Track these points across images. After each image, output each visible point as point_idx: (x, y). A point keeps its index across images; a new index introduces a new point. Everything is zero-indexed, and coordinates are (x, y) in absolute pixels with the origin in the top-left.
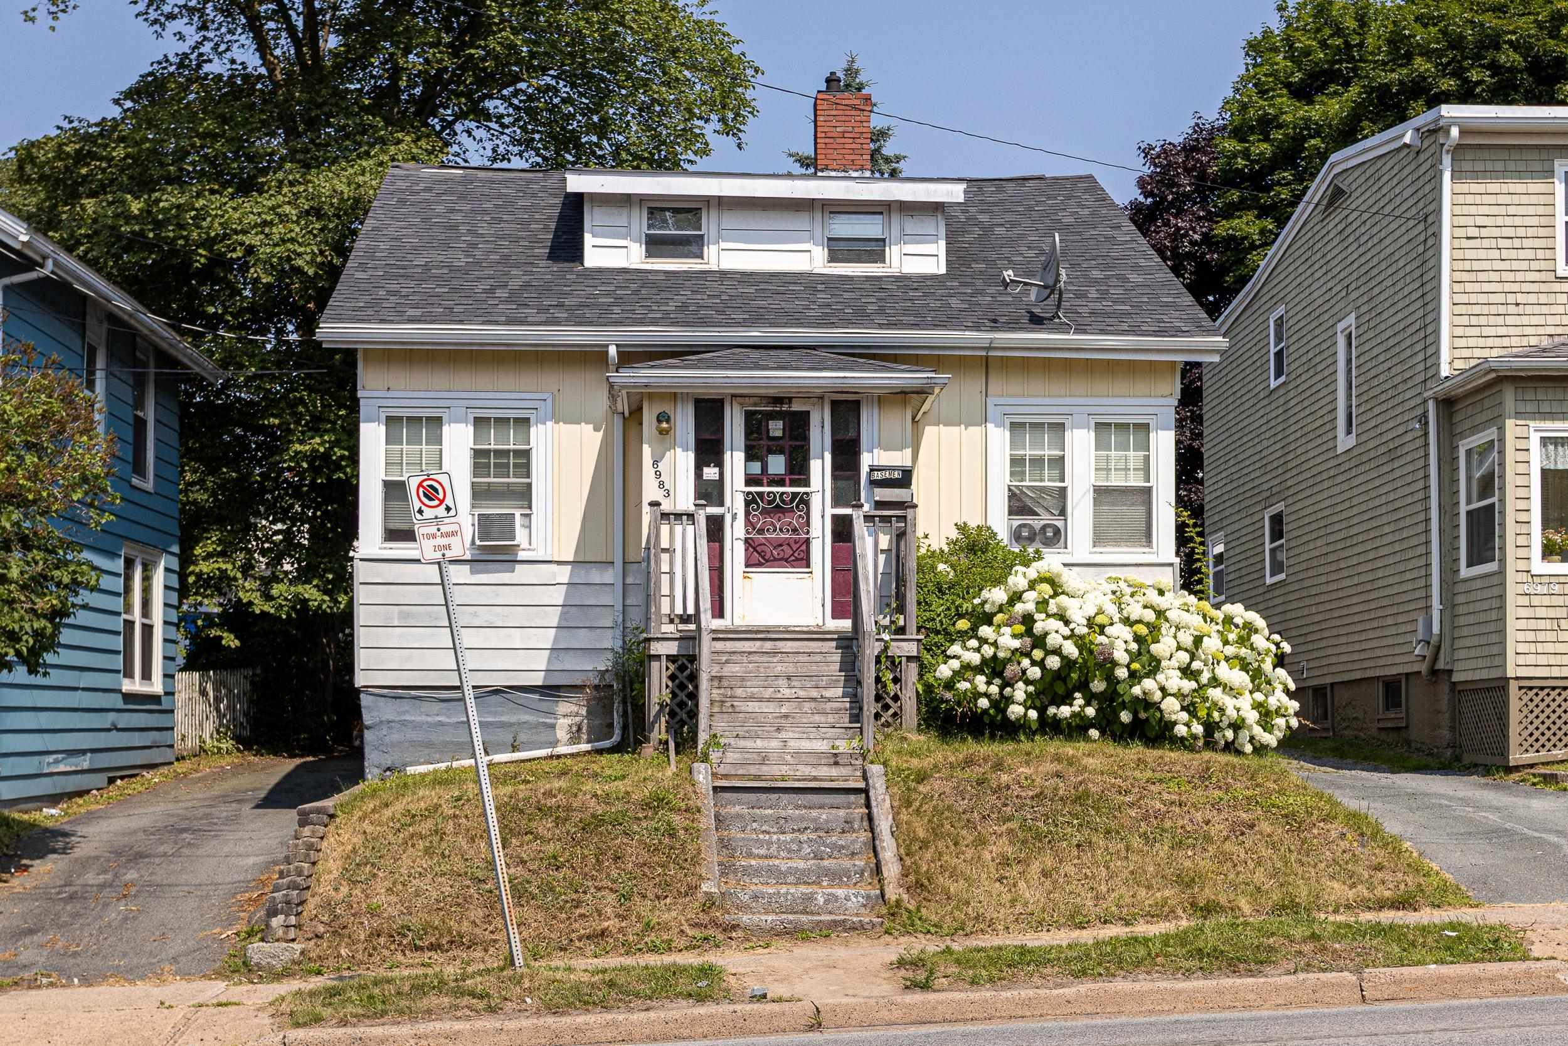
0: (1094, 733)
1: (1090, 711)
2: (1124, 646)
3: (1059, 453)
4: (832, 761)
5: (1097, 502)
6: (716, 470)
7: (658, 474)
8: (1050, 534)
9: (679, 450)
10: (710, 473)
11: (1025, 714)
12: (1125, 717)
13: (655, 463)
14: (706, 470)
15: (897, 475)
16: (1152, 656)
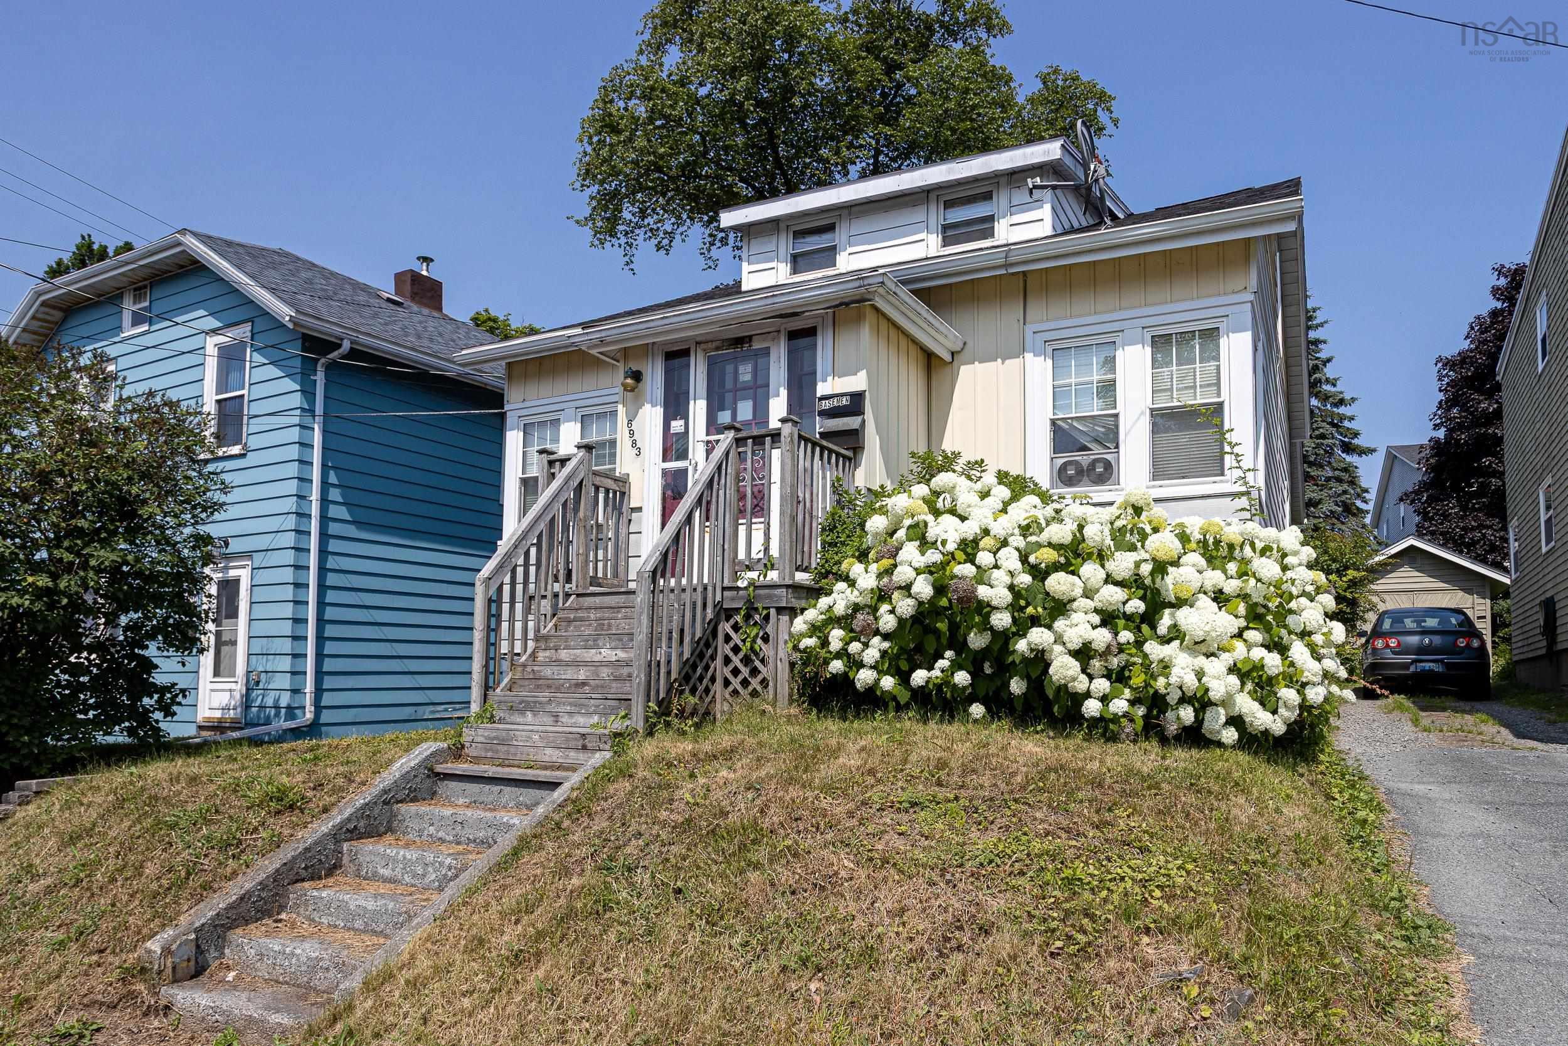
0: (977, 710)
1: (962, 678)
2: (1007, 580)
3: (1112, 376)
4: (580, 743)
5: (1155, 429)
6: (682, 422)
7: (632, 433)
8: (1100, 469)
9: (648, 406)
10: (677, 426)
11: (877, 681)
12: (1017, 686)
13: (630, 422)
14: (674, 423)
15: (845, 401)
16: (1048, 594)
